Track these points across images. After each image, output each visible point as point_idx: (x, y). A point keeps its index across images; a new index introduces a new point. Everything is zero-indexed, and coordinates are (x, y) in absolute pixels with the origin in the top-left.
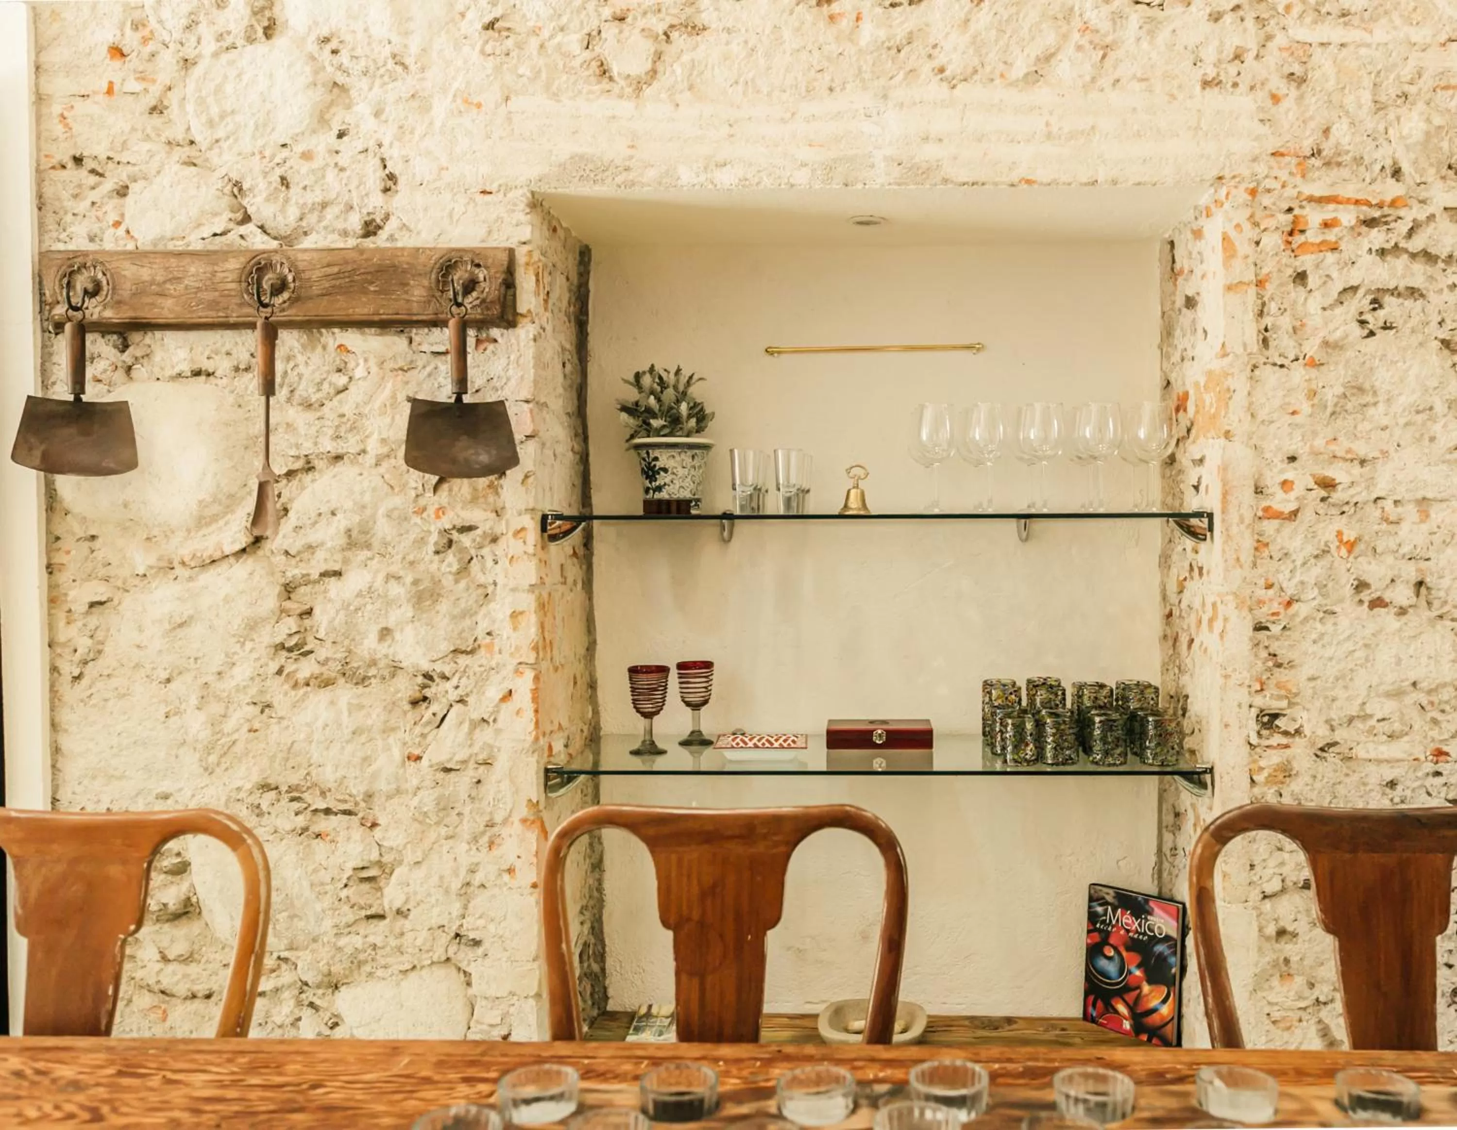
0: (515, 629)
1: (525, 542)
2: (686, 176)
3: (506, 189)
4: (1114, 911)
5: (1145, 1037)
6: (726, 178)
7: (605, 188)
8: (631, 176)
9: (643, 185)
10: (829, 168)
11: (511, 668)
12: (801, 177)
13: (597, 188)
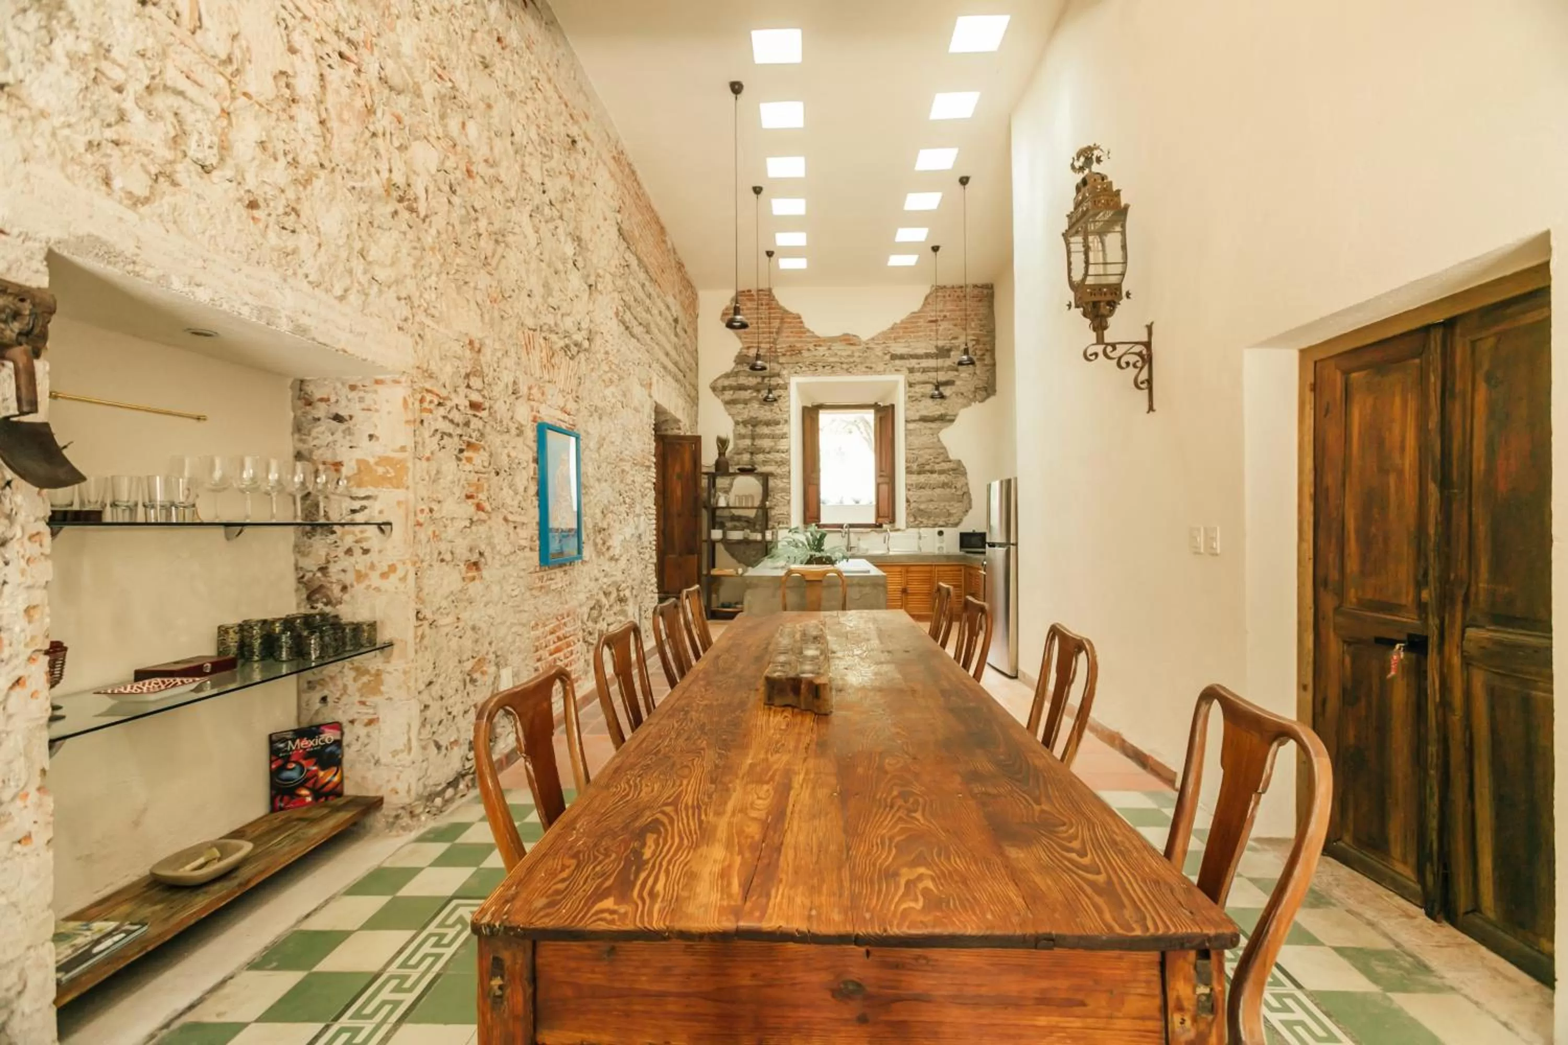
0: (30, 622)
1: (41, 545)
2: (177, 284)
3: (26, 237)
4: (294, 742)
5: (323, 800)
6: (203, 296)
7: (116, 270)
8: (137, 269)
9: (146, 279)
10: (260, 310)
11: (23, 657)
12: (245, 311)
13: (110, 268)
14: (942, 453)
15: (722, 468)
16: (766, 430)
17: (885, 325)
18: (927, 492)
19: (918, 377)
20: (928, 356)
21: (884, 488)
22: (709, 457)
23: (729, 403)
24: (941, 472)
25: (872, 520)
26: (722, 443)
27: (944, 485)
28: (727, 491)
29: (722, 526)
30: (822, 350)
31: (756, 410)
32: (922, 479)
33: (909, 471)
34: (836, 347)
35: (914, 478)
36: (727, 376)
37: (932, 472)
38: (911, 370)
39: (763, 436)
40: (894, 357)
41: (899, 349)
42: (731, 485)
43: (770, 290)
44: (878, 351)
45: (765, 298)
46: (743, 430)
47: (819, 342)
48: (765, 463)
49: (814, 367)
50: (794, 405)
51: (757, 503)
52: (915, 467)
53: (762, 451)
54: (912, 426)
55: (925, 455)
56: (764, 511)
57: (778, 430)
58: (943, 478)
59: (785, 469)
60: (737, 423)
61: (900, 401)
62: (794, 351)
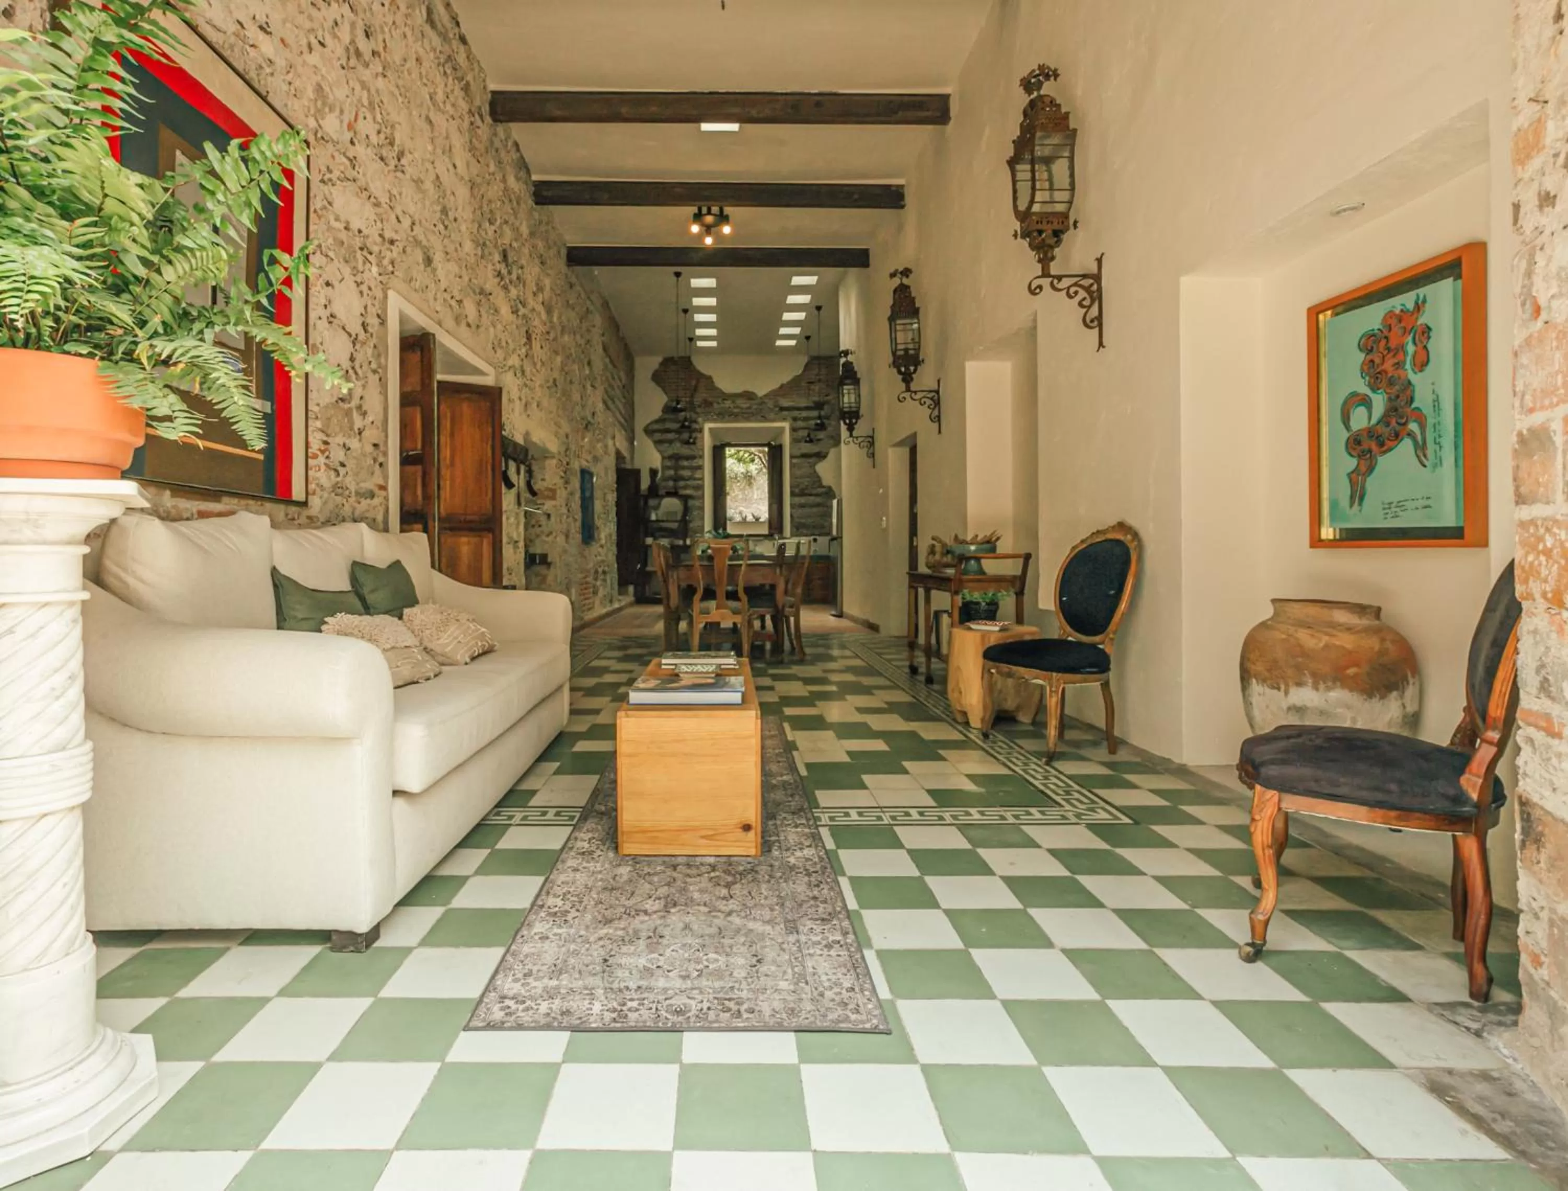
14: (817, 480)
15: (654, 491)
16: (685, 463)
17: (775, 385)
18: (807, 510)
19: (800, 424)
20: (807, 408)
21: (775, 507)
22: (645, 484)
23: (657, 443)
24: (817, 495)
25: (766, 532)
26: (653, 472)
27: (818, 505)
28: (656, 508)
29: (652, 535)
30: (728, 403)
31: (678, 448)
32: (803, 500)
33: (793, 494)
34: (739, 402)
35: (797, 500)
36: (656, 422)
37: (811, 495)
38: (795, 419)
39: (684, 468)
40: (782, 409)
41: (785, 403)
42: (659, 504)
43: (689, 358)
44: (770, 404)
45: (685, 363)
46: (668, 463)
47: (725, 397)
48: (685, 487)
49: (722, 416)
50: (707, 442)
51: (679, 517)
52: (797, 491)
53: (682, 478)
54: (795, 461)
55: (806, 482)
56: (684, 522)
57: (695, 463)
58: (818, 500)
59: (700, 493)
60: (663, 458)
61: (786, 440)
62: (708, 404)
